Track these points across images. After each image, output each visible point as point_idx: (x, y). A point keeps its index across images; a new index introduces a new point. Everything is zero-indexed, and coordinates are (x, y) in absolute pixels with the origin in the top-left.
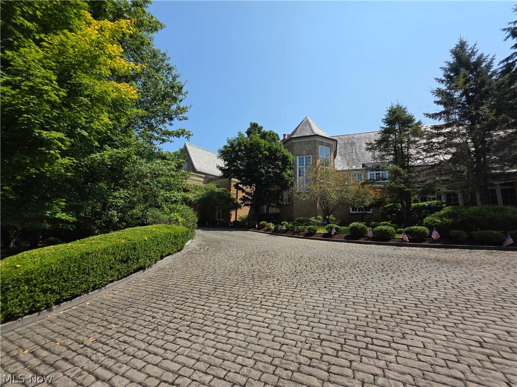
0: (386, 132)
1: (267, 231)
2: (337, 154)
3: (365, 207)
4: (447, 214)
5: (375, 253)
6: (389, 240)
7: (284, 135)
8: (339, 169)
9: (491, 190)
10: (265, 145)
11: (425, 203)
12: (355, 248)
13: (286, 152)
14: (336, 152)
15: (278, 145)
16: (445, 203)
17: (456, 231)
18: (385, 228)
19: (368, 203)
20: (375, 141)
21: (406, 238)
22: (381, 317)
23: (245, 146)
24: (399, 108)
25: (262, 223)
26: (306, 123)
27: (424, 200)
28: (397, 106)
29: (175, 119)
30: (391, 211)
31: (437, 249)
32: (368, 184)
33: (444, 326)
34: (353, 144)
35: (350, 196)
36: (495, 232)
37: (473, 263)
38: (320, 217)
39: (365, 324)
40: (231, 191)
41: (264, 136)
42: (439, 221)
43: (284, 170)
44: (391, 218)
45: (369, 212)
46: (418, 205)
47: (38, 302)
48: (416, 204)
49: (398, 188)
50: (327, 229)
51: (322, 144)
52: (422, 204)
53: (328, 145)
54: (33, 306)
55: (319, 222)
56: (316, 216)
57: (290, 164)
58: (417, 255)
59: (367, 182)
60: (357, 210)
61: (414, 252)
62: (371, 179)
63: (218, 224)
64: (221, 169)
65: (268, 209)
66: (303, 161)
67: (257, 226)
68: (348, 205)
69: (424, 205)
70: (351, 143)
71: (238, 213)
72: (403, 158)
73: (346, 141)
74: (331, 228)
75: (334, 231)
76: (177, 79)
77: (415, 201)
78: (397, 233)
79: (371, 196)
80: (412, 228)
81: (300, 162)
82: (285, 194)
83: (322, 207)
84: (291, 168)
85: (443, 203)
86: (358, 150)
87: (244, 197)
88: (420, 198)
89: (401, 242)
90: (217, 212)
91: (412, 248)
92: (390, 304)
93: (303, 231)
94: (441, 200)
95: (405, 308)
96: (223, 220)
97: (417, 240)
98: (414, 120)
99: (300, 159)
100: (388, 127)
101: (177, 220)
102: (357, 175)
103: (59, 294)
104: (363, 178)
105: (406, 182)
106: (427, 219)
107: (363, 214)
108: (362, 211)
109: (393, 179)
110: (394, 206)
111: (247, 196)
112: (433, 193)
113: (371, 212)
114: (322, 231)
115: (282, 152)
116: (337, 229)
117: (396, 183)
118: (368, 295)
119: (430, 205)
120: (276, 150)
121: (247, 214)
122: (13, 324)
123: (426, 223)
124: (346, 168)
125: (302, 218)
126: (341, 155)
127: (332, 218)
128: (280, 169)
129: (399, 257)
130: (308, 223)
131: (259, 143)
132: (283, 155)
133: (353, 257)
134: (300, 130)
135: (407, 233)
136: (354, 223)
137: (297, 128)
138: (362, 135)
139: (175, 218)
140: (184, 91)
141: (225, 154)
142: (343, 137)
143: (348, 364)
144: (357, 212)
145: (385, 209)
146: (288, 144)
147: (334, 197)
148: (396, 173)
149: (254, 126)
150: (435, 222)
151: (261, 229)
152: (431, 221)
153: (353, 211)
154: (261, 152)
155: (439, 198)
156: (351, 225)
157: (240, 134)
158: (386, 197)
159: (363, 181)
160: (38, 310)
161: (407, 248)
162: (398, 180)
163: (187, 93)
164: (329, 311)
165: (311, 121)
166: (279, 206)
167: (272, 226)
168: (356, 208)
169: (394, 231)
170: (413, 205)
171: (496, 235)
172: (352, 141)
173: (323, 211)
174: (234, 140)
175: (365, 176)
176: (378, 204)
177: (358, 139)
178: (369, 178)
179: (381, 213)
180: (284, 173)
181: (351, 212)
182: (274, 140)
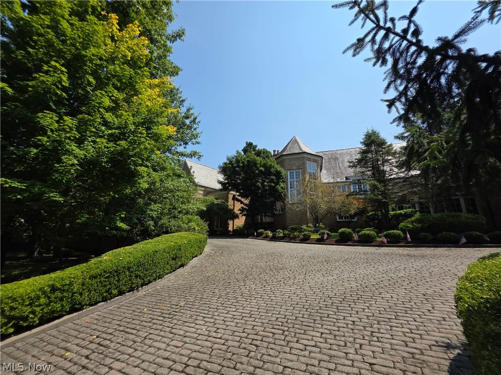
0: (364, 152)
1: (266, 238)
2: (323, 168)
3: (350, 215)
4: (417, 220)
5: (361, 251)
6: (372, 242)
7: (274, 151)
8: (325, 181)
9: (455, 199)
10: (261, 162)
11: (401, 211)
12: (344, 249)
13: (279, 168)
14: (321, 166)
15: (272, 162)
16: (419, 211)
17: (423, 233)
18: (368, 233)
19: (353, 212)
20: (356, 159)
21: (385, 240)
22: (366, 287)
23: (243, 163)
24: (374, 133)
25: (260, 231)
26: (294, 141)
27: (401, 208)
28: (372, 131)
29: (190, 143)
30: (372, 218)
31: (409, 248)
32: (352, 195)
33: (405, 289)
34: (336, 159)
35: (337, 206)
36: (453, 234)
37: (434, 256)
38: (310, 225)
39: (357, 290)
40: (229, 203)
41: (259, 153)
42: (411, 226)
43: (277, 183)
44: (374, 225)
45: (354, 220)
46: (396, 213)
47: (133, 284)
48: (395, 212)
49: (376, 199)
50: (320, 235)
51: (309, 160)
52: (399, 212)
53: (315, 161)
54: (131, 287)
55: (310, 229)
56: (307, 224)
57: (283, 178)
58: (393, 252)
59: (351, 194)
60: (344, 218)
61: (392, 251)
62: (354, 192)
63: (218, 233)
64: (220, 183)
65: (261, 219)
66: (293, 175)
67: (255, 233)
68: (335, 214)
69: (401, 213)
70: (334, 157)
71: (235, 223)
72: (379, 173)
73: (330, 157)
74: (323, 234)
75: (326, 236)
76: (191, 110)
77: (393, 210)
78: (378, 237)
79: (355, 205)
80: (390, 232)
81: (290, 176)
82: (279, 205)
83: (312, 215)
84: (283, 182)
85: (417, 211)
86: (341, 165)
87: (242, 207)
88: (397, 207)
89: (382, 243)
90: (215, 222)
91: (390, 248)
92: (372, 280)
93: (299, 237)
94: (415, 208)
95: (382, 281)
96: (221, 229)
97: (394, 241)
98: (386, 143)
99: (290, 173)
100: (365, 148)
101: (194, 229)
102: (341, 187)
103: (143, 279)
104: (347, 191)
105: (384, 194)
106: (402, 225)
107: (349, 222)
108: (348, 219)
109: (372, 191)
110: (375, 214)
111: (245, 207)
112: (409, 202)
113: (355, 219)
114: (315, 236)
115: (276, 168)
116: (328, 234)
117: (375, 195)
118: (357, 276)
119: (406, 213)
120: (271, 166)
121: (243, 224)
122: (122, 298)
123: (401, 227)
124: (332, 181)
125: (294, 226)
126: (326, 169)
127: (322, 226)
128: (274, 183)
129: (379, 254)
130: (301, 231)
131: (256, 160)
132: (277, 171)
133: (344, 255)
134: (290, 148)
135: (386, 236)
136: (342, 229)
137: (287, 146)
138: (344, 151)
139: (193, 227)
140: (197, 121)
141: (224, 170)
142: (327, 153)
143: (348, 306)
144: (344, 220)
145: (368, 217)
146: (279, 160)
147: (323, 207)
148: (374, 187)
149: (250, 145)
150: (408, 227)
151: (259, 236)
152: (405, 226)
153: (340, 219)
154: (258, 169)
155: (414, 207)
156: (340, 231)
157: (238, 152)
158: (368, 207)
159: (347, 193)
160: (133, 290)
161: (386, 248)
162: (376, 192)
163: (199, 122)
164: (332, 285)
165: (298, 140)
166: (273, 215)
167: (270, 234)
168: (342, 217)
169: (376, 234)
170: (392, 213)
171: (453, 236)
172: (335, 157)
173: (314, 220)
174: (233, 158)
175: (349, 188)
176: (361, 212)
177: (341, 155)
178: (352, 190)
179: (365, 221)
180: (278, 186)
181: (338, 220)
182: (268, 157)
